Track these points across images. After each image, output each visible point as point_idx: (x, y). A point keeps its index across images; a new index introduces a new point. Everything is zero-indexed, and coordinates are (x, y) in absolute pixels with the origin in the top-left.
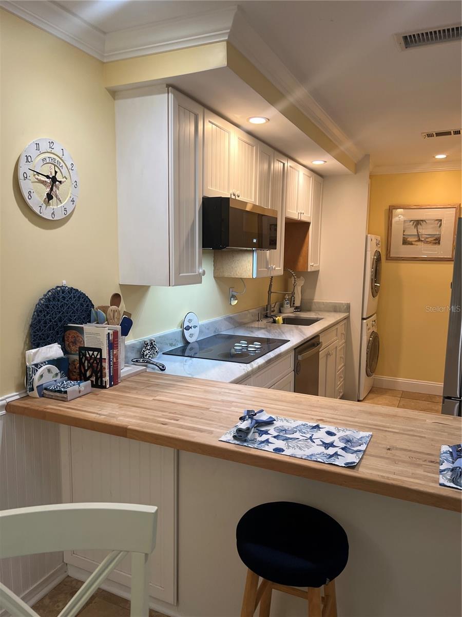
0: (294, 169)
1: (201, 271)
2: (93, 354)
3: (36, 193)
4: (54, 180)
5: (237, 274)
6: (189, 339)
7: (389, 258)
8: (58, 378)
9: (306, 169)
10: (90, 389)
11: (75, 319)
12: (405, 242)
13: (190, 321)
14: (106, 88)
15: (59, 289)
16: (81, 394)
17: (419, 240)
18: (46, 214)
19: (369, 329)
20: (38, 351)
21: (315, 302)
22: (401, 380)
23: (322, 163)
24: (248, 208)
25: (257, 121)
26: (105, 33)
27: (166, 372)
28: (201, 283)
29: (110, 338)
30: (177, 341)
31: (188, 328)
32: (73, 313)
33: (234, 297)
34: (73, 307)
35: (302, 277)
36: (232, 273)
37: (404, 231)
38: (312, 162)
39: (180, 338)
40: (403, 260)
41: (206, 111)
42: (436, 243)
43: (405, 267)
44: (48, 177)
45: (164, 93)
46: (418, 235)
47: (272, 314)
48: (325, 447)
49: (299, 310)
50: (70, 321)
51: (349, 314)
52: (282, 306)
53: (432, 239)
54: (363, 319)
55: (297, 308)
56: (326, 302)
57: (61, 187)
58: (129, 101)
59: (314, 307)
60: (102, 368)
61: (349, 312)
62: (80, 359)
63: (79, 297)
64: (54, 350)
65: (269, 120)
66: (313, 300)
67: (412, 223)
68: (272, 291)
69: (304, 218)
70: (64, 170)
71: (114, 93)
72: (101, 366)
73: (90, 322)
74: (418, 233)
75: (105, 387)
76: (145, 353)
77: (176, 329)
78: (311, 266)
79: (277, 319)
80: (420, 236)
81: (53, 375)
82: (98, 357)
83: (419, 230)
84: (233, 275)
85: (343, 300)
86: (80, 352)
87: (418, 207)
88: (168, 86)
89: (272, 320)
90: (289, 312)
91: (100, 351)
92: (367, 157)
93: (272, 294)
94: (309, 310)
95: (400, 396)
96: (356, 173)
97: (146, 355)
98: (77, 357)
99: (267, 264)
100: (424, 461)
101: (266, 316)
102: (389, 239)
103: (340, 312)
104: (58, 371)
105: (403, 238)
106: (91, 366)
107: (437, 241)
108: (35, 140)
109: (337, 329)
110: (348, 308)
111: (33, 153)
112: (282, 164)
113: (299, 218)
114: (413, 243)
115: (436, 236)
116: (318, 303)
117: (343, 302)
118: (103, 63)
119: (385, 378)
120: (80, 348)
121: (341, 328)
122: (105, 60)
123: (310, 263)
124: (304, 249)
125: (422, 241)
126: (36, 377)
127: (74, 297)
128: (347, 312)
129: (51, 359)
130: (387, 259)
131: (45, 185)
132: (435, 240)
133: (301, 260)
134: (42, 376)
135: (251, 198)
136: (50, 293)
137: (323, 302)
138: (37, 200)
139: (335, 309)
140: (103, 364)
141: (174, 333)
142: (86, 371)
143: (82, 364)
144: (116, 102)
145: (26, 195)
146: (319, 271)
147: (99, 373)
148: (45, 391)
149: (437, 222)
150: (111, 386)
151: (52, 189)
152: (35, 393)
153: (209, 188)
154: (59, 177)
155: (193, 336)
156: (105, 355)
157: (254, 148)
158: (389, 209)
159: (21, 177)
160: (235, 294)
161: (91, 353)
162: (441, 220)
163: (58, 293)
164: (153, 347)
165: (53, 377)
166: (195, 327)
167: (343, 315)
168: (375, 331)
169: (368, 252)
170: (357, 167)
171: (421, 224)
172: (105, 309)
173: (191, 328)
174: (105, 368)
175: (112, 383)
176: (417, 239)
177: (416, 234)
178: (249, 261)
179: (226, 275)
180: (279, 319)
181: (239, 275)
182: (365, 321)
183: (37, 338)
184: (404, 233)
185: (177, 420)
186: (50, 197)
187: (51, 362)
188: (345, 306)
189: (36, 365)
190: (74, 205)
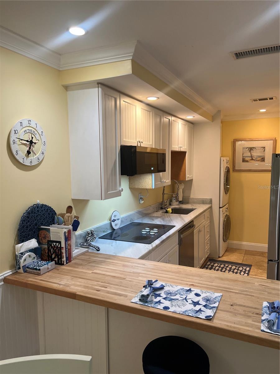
0: (176, 122)
1: (120, 189)
2: (56, 244)
3: (20, 151)
4: (31, 142)
5: (143, 187)
6: (115, 228)
7: (234, 170)
8: (35, 260)
9: (183, 121)
10: (54, 266)
11: (45, 223)
12: (244, 161)
13: (115, 216)
14: (62, 85)
15: (35, 206)
16: (49, 270)
17: (252, 159)
18: (27, 162)
19: (224, 214)
20: (23, 244)
21: (191, 198)
22: (244, 243)
23: (192, 117)
24: (148, 151)
25: (152, 99)
26: (60, 55)
27: (100, 252)
28: (121, 196)
29: (66, 235)
30: (108, 229)
31: (114, 221)
32: (43, 219)
33: (141, 198)
34: (43, 216)
35: (182, 184)
36: (140, 186)
37: (243, 154)
38: (186, 117)
39: (109, 227)
40: (243, 171)
41: (121, 95)
42: (262, 161)
43: (244, 175)
44: (27, 141)
45: (95, 87)
46: (251, 156)
47: (165, 206)
48: (194, 305)
49: (181, 203)
50: (42, 224)
51: (212, 205)
52: (171, 201)
53: (260, 159)
54: (220, 208)
55: (180, 202)
56: (198, 198)
57: (35, 146)
58: (76, 92)
59: (190, 201)
60: (61, 253)
61: (212, 204)
62: (48, 248)
63: (47, 209)
64: (33, 243)
65: (159, 98)
66: (190, 197)
67: (247, 149)
68: (165, 193)
69: (182, 150)
70: (37, 136)
71: (67, 88)
72: (61, 252)
73: (54, 224)
74: (251, 155)
75: (63, 264)
76: (88, 239)
77: (107, 222)
78: (188, 177)
79: (168, 210)
80: (253, 157)
81: (31, 258)
82: (59, 246)
83: (252, 153)
84: (140, 187)
85: (207, 197)
86: (48, 243)
87: (251, 140)
88: (98, 83)
89: (165, 210)
90: (175, 205)
91: (60, 242)
92: (219, 111)
93: (165, 195)
94: (187, 203)
95: (244, 253)
96: (212, 122)
97: (88, 240)
98: (46, 246)
99: (161, 179)
100: (253, 314)
101: (162, 208)
102: (234, 159)
103: (206, 204)
104: (35, 256)
105: (243, 158)
106: (55, 252)
107: (263, 160)
108: (20, 120)
109: (204, 215)
110: (211, 202)
111: (18, 128)
112: (168, 120)
113: (180, 150)
114: (249, 161)
115: (262, 157)
116: (193, 198)
117: (208, 198)
118: (60, 71)
119: (235, 242)
120: (48, 241)
121: (207, 214)
122: (61, 69)
123: (187, 176)
124: (183, 167)
125: (254, 160)
126: (22, 261)
127: (44, 210)
128: (210, 204)
129: (31, 248)
130: (233, 171)
131: (26, 146)
132: (261, 159)
133: (182, 173)
134: (25, 260)
135: (150, 142)
136: (30, 209)
137: (196, 198)
138: (21, 155)
139: (203, 202)
140: (62, 250)
141: (106, 225)
142: (52, 255)
143: (49, 250)
144: (68, 92)
145: (14, 153)
146: (193, 179)
147: (60, 256)
148: (27, 269)
149: (262, 148)
150: (67, 263)
151: (30, 148)
152: (21, 270)
153: (124, 140)
154: (34, 141)
155: (117, 225)
156: (63, 245)
157: (151, 112)
158: (234, 141)
159: (11, 142)
160: (142, 197)
161: (55, 244)
162: (265, 147)
163: (34, 208)
164: (92, 235)
165: (32, 260)
166: (118, 219)
167: (208, 206)
168: (228, 214)
169: (221, 168)
170: (213, 118)
171: (253, 150)
172: (63, 215)
173: (116, 220)
174: (63, 253)
175: (68, 261)
176: (251, 159)
177: (250, 155)
178: (150, 179)
179: (136, 187)
180: (170, 210)
181: (144, 187)
182: (221, 209)
183: (22, 237)
184: (243, 155)
185: (106, 288)
186: (29, 152)
187: (31, 250)
188: (209, 200)
189: (22, 254)
190: (43, 156)
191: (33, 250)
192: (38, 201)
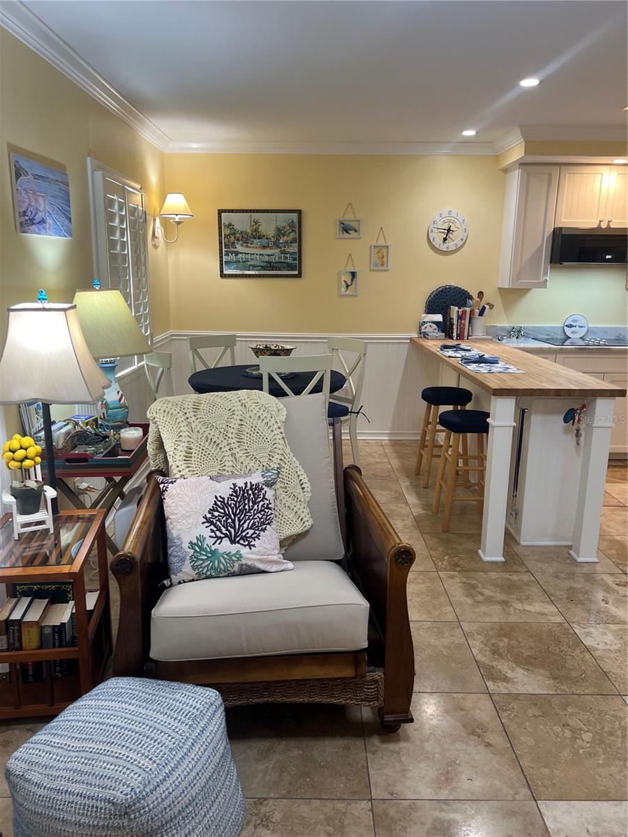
3: (438, 238)
4: (449, 230)
6: (569, 334)
8: (436, 331)
10: (444, 338)
13: (574, 321)
14: (499, 169)
15: (448, 287)
16: (437, 338)
18: (444, 248)
20: (429, 315)
26: (491, 142)
29: (459, 314)
31: (570, 326)
32: (454, 300)
34: (454, 297)
39: (560, 332)
44: (445, 230)
45: (515, 170)
57: (454, 233)
63: (461, 292)
64: (439, 318)
70: (458, 224)
75: (453, 339)
77: (560, 325)
81: (433, 329)
88: (520, 164)
91: (453, 319)
104: (436, 327)
108: (440, 212)
111: (438, 218)
120: (449, 318)
122: (497, 155)
126: (423, 328)
127: (457, 292)
129: (435, 321)
131: (443, 234)
134: (427, 328)
136: (441, 288)
138: (438, 242)
141: (554, 327)
144: (506, 175)
145: (432, 241)
148: (426, 335)
150: (457, 339)
151: (447, 235)
152: (422, 335)
154: (452, 229)
155: (575, 335)
156: (454, 322)
159: (430, 231)
163: (446, 289)
164: (520, 332)
166: (581, 327)
173: (575, 326)
174: (454, 329)
175: (459, 338)
183: (430, 309)
186: (445, 239)
187: (433, 322)
189: (425, 322)
190: (463, 242)
191: (437, 323)
192: (453, 284)
